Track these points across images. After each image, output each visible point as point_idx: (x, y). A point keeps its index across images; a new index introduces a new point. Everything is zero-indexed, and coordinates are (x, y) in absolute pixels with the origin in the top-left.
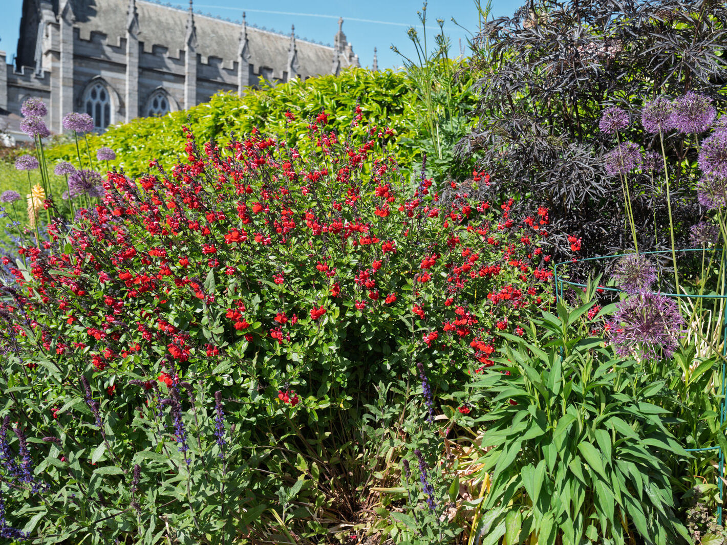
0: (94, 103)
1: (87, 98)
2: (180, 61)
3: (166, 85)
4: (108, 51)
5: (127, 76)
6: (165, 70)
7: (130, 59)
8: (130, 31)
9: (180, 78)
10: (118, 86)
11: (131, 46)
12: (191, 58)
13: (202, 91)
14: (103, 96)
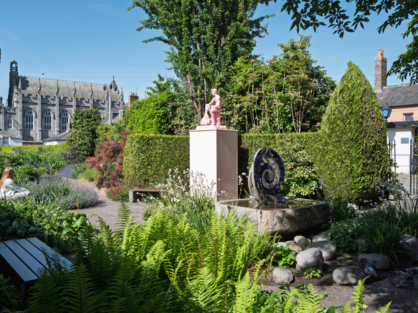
0: (28, 115)
1: (26, 114)
2: (54, 100)
3: (49, 107)
4: (32, 99)
5: (37, 106)
6: (49, 103)
7: (39, 101)
8: (38, 93)
9: (54, 105)
10: (35, 110)
11: (39, 97)
12: (57, 99)
13: (61, 108)
14: (31, 113)
